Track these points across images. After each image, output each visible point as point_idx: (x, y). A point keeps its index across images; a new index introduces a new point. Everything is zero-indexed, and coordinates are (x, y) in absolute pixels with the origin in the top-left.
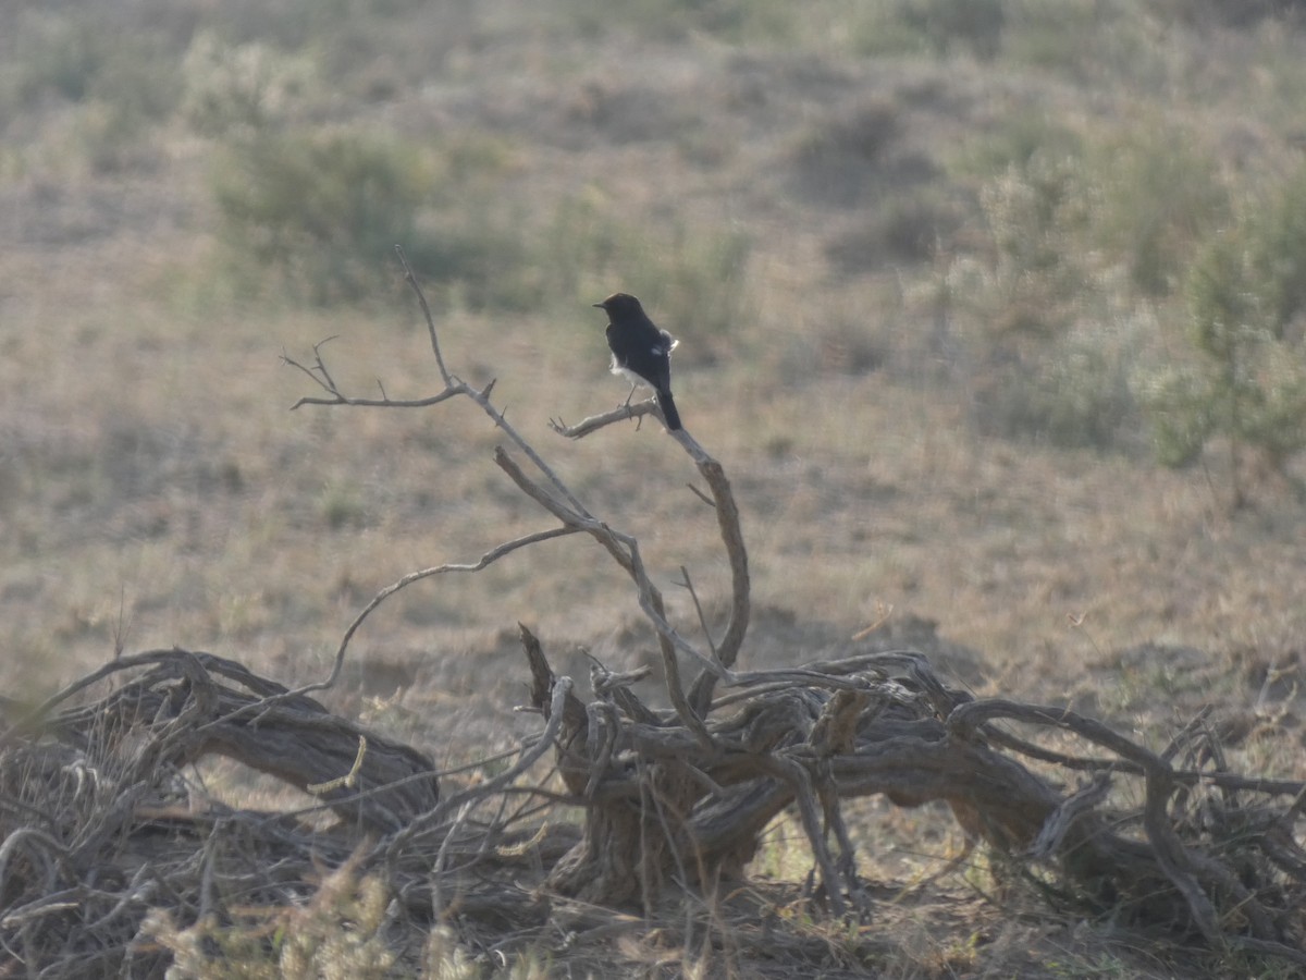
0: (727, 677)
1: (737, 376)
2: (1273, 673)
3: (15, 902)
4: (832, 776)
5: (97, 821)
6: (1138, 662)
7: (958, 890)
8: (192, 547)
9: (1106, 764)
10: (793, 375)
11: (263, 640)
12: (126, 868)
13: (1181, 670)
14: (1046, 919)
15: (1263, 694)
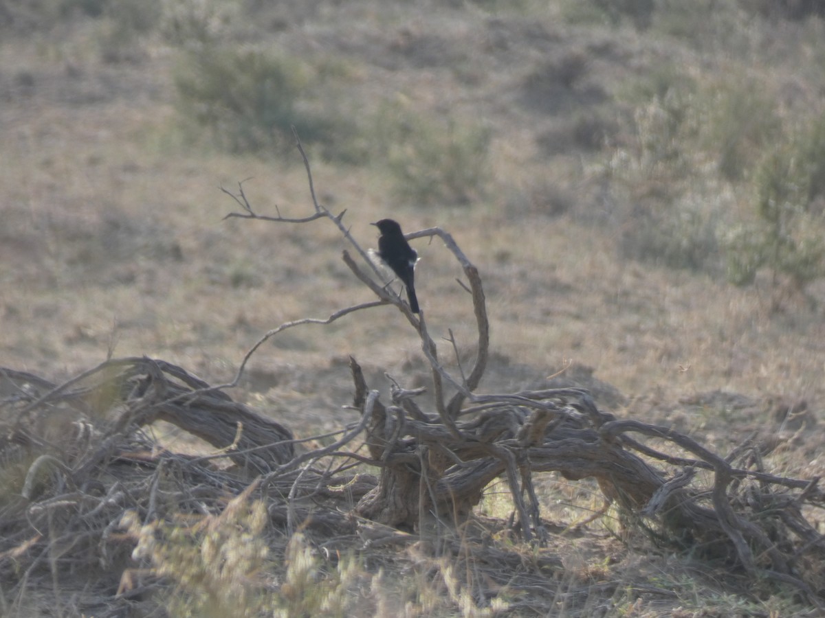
0: (471, 397)
1: (480, 211)
2: (791, 415)
3: (39, 498)
4: (529, 459)
5: (90, 454)
6: (710, 401)
7: (599, 531)
8: (149, 292)
9: (692, 463)
10: (513, 213)
11: (189, 351)
12: (106, 483)
13: (736, 408)
14: (651, 551)
15: (784, 425)
